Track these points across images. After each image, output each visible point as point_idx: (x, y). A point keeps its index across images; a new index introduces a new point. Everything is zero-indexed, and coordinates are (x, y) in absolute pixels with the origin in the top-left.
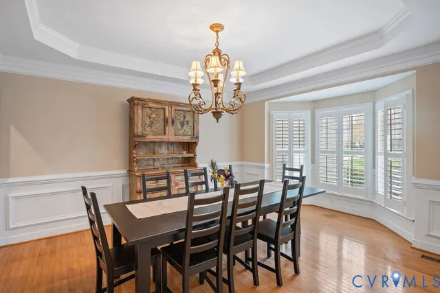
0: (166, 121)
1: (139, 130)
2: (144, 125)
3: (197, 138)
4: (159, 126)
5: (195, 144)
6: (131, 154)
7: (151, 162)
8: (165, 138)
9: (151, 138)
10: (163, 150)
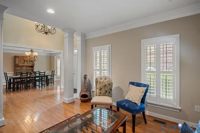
0: (24, 61)
1: (17, 63)
2: (18, 62)
3: (34, 65)
4: (22, 62)
5: (34, 66)
6: (15, 68)
7: (21, 70)
8: (24, 65)
9: (20, 65)
10: (24, 68)
